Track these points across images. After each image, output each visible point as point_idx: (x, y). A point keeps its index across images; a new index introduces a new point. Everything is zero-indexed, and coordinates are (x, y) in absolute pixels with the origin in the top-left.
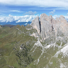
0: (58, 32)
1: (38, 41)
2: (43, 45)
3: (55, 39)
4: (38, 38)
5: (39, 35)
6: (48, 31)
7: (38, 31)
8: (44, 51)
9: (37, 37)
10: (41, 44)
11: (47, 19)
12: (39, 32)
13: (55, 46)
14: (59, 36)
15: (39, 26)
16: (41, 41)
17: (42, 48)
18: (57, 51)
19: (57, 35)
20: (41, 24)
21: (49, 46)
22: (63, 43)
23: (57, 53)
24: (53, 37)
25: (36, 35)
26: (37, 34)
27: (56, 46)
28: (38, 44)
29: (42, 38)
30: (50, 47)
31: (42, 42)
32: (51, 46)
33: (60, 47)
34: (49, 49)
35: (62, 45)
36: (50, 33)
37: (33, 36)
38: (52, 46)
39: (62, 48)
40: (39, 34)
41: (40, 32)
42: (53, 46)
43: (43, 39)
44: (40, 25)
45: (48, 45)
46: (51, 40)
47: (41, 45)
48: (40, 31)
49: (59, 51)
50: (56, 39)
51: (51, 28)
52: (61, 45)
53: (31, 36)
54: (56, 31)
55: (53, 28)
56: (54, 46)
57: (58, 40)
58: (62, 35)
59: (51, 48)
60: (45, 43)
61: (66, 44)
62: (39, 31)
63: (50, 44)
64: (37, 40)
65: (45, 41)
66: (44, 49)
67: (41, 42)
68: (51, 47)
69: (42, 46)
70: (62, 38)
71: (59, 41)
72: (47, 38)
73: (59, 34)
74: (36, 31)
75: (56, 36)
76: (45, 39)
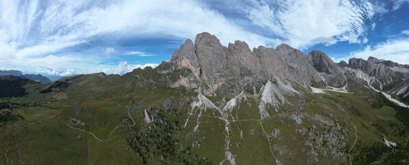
1: (199, 96)
2: (217, 105)
4: (195, 88)
5: (196, 81)
7: (193, 70)
8: (229, 118)
9: (194, 85)
10: (211, 102)
12: (197, 74)
13: (247, 97)
15: (197, 58)
16: (209, 93)
17: (217, 111)
19: (241, 74)
21: (233, 102)
22: (256, 88)
23: (261, 109)
24: (233, 80)
25: (190, 82)
26: (192, 79)
28: (200, 103)
30: (237, 102)
31: (211, 95)
32: (238, 99)
33: (256, 95)
35: (258, 91)
36: (226, 72)
37: (181, 86)
39: (261, 96)
40: (198, 78)
41: (201, 74)
42: (243, 98)
43: (211, 88)
45: (228, 100)
47: (211, 105)
48: (201, 71)
52: (255, 91)
53: (173, 87)
57: (246, 85)
58: (250, 73)
59: (242, 104)
60: (219, 98)
61: (262, 88)
62: (198, 69)
63: (233, 97)
64: (197, 94)
65: (217, 94)
66: (225, 112)
67: (207, 97)
68: (240, 102)
69: (214, 106)
70: (251, 79)
71: (248, 85)
72: (220, 84)
74: (190, 71)
76: (216, 87)
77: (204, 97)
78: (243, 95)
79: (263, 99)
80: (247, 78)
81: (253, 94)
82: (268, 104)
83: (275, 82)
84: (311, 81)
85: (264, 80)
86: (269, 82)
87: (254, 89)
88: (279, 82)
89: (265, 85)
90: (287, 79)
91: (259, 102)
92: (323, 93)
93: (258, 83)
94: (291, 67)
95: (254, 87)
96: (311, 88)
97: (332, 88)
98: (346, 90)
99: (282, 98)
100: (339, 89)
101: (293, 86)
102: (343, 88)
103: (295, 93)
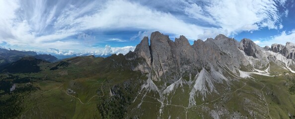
0: (181, 58)
1: (148, 80)
2: (159, 88)
3: (179, 71)
4: (147, 73)
5: (149, 68)
6: (165, 58)
7: (147, 60)
8: (165, 102)
9: (147, 71)
10: (155, 86)
12: (149, 63)
13: (183, 84)
14: (183, 64)
15: (149, 52)
16: (155, 78)
17: (158, 93)
18: (190, 91)
19: (181, 63)
21: (171, 87)
22: (192, 75)
24: (174, 68)
25: (144, 68)
26: (145, 66)
27: (184, 82)
30: (174, 88)
31: (156, 80)
32: (175, 85)
33: (191, 82)
35: (193, 79)
36: (169, 62)
37: (139, 70)
38: (177, 86)
39: (194, 84)
40: (150, 65)
41: (152, 62)
42: (180, 85)
43: (157, 74)
45: (168, 85)
46: (173, 74)
47: (155, 88)
48: (152, 60)
50: (181, 71)
51: (170, 54)
53: (134, 70)
54: (178, 58)
57: (184, 72)
58: (188, 63)
60: (162, 83)
61: (197, 75)
62: (150, 59)
63: (173, 82)
64: (147, 78)
65: (162, 79)
67: (154, 81)
68: (177, 88)
69: (157, 89)
70: (189, 67)
71: (186, 72)
72: (165, 71)
73: (183, 62)
74: (145, 60)
75: (179, 65)
76: (161, 73)
77: (152, 82)
79: (195, 86)
80: (185, 66)
81: (188, 80)
82: (198, 91)
83: (208, 70)
84: (240, 65)
85: (199, 67)
86: (204, 69)
87: (189, 77)
88: (212, 69)
89: (199, 72)
90: (220, 66)
91: (191, 89)
92: (249, 77)
93: (194, 71)
94: (225, 54)
95: (190, 74)
96: (240, 71)
97: (257, 70)
98: (268, 73)
99: (212, 86)
100: (263, 72)
101: (223, 73)
102: (267, 70)
103: (224, 80)
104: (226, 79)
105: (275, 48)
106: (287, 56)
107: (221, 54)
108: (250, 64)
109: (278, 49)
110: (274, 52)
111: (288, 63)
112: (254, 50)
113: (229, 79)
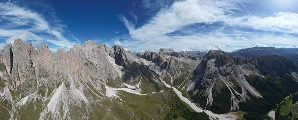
0: (40, 70)
1: (5, 88)
2: (14, 99)
3: (35, 83)
4: (6, 81)
5: (8, 76)
6: (23, 68)
7: (7, 68)
8: (15, 115)
9: (6, 79)
10: (10, 96)
11: (23, 48)
12: (8, 71)
13: (37, 99)
14: (41, 77)
15: (9, 60)
16: (11, 88)
17: (11, 104)
18: (42, 111)
19: (39, 76)
20: (14, 56)
21: (24, 101)
22: (49, 90)
24: (31, 80)
25: (4, 76)
26: (5, 74)
27: (39, 98)
28: (3, 94)
29: (13, 83)
30: (27, 102)
31: (13, 90)
32: (29, 99)
33: (45, 99)
34: (24, 107)
35: (49, 95)
36: (27, 73)
38: (31, 100)
39: (48, 101)
40: (9, 73)
41: (11, 71)
42: (33, 99)
44: (12, 58)
45: (23, 97)
46: (29, 86)
47: (10, 98)
48: (11, 69)
49: (44, 110)
50: (38, 84)
51: (28, 64)
52: (46, 93)
54: (37, 69)
55: (32, 64)
56: (35, 100)
57: (41, 86)
58: (46, 75)
59: (30, 105)
60: (17, 94)
61: (54, 91)
62: (9, 68)
63: (28, 95)
64: (5, 86)
65: (18, 89)
66: (16, 108)
67: (10, 91)
68: (29, 103)
69: (11, 100)
70: (47, 80)
71: (43, 86)
72: (22, 82)
73: (41, 74)
74: (5, 67)
75: (37, 77)
76: (18, 84)
77: (8, 91)
78: (34, 96)
79: (49, 106)
80: (43, 79)
81: (43, 96)
82: (50, 112)
83: (68, 86)
85: (58, 82)
86: (63, 84)
87: (46, 91)
88: (72, 86)
89: (58, 87)
90: (82, 82)
91: (44, 108)
92: (116, 96)
93: (51, 85)
94: (91, 64)
95: (47, 90)
96: (107, 88)
97: (127, 85)
98: (139, 90)
99: (66, 110)
100: (134, 87)
101: (84, 91)
102: (138, 86)
103: (83, 102)
104: (86, 101)
105: (148, 56)
106: (161, 65)
107: (87, 64)
108: (118, 77)
109: (152, 57)
110: (146, 60)
111: (163, 74)
112: (125, 59)
113: (90, 100)
